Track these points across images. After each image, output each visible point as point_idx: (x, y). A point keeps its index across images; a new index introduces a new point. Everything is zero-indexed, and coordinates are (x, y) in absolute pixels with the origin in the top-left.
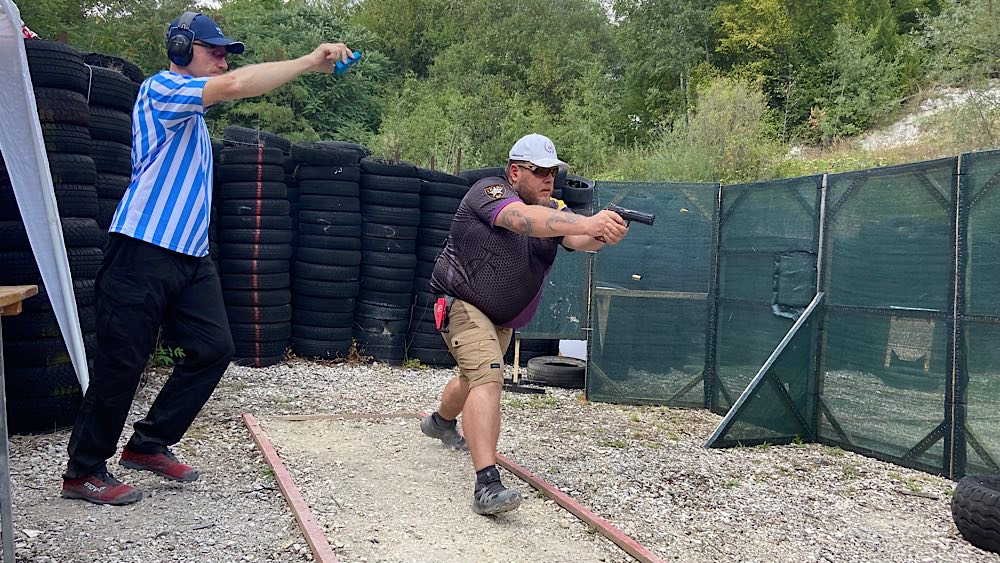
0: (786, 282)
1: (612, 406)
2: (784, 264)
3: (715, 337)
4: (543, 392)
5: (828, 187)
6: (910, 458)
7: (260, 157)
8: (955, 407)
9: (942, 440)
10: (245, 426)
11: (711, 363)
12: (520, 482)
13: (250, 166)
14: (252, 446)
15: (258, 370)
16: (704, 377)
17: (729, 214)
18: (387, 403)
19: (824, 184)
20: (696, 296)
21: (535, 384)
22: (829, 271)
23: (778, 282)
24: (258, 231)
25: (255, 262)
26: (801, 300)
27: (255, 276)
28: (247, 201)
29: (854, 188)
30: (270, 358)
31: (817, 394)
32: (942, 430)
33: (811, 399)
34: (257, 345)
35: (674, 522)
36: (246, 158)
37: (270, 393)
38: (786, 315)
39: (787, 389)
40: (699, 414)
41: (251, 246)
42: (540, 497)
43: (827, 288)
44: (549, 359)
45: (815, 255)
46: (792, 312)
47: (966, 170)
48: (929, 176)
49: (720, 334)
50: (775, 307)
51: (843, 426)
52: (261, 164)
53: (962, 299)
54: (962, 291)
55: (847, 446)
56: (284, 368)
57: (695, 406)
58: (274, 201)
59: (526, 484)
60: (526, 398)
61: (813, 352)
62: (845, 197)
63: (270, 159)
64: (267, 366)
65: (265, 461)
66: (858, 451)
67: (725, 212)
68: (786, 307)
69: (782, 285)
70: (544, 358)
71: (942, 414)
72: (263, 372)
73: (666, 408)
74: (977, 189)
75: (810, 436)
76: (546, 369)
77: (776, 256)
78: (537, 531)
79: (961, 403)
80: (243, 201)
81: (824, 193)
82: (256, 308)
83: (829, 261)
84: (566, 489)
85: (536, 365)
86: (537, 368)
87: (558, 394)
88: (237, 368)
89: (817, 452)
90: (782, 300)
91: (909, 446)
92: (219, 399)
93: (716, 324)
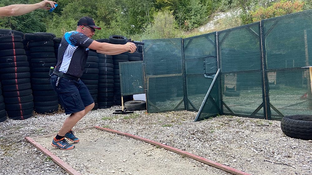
0: (207, 67)
1: (156, 114)
2: (206, 61)
3: (186, 87)
4: (133, 112)
5: (218, 36)
6: (253, 115)
7: (13, 40)
8: (266, 97)
9: (263, 108)
10: (28, 142)
11: (185, 95)
12: (147, 144)
13: (10, 43)
14: (36, 149)
15: (23, 120)
16: (184, 100)
17: (186, 47)
18: (80, 125)
19: (217, 35)
20: (179, 75)
21: (129, 110)
22: (221, 61)
23: (205, 67)
24: (16, 68)
25: (16, 80)
26: (214, 72)
27: (17, 85)
28: (10, 57)
29: (227, 35)
30: (27, 115)
31: (221, 100)
32: (262, 105)
33: (220, 102)
34: (21, 111)
35: (205, 147)
36: (7, 40)
37: (31, 128)
38: (209, 77)
39: (214, 99)
40: (184, 112)
41: (14, 74)
42: (158, 148)
43: (221, 67)
44: (131, 102)
45: (216, 57)
46: (211, 76)
47: (263, 25)
48: (251, 28)
49: (187, 86)
50: (205, 75)
51: (231, 108)
52: (14, 42)
53: (265, 65)
54: (265, 63)
55: (233, 114)
56: (33, 119)
57: (182, 110)
58: (21, 56)
59: (150, 144)
60: (128, 115)
61: (219, 87)
62: (224, 38)
63: (17, 40)
64: (27, 118)
65: (45, 154)
66: (236, 115)
67: (185, 47)
68: (209, 75)
69: (206, 68)
70: (129, 102)
71: (262, 100)
72: (25, 121)
73: (174, 112)
74: (267, 31)
75: (221, 113)
76: (132, 105)
77: (204, 59)
78: (165, 160)
79: (268, 96)
80: (8, 57)
81: (217, 37)
82: (19, 97)
83: (221, 58)
84: (164, 143)
85: (128, 104)
86: (128, 105)
87: (137, 112)
88: (14, 121)
89: (226, 118)
90: (207, 73)
91: (252, 112)
92: (11, 134)
93: (186, 83)
